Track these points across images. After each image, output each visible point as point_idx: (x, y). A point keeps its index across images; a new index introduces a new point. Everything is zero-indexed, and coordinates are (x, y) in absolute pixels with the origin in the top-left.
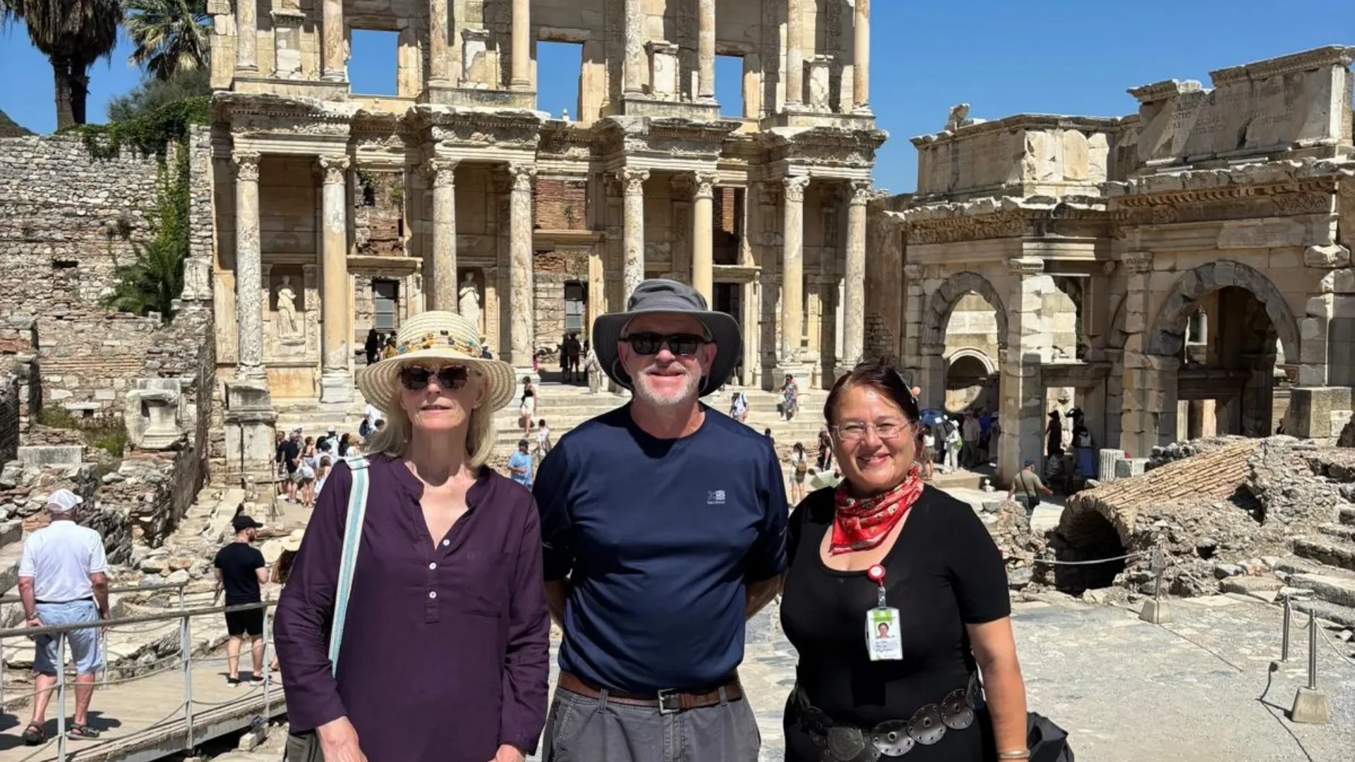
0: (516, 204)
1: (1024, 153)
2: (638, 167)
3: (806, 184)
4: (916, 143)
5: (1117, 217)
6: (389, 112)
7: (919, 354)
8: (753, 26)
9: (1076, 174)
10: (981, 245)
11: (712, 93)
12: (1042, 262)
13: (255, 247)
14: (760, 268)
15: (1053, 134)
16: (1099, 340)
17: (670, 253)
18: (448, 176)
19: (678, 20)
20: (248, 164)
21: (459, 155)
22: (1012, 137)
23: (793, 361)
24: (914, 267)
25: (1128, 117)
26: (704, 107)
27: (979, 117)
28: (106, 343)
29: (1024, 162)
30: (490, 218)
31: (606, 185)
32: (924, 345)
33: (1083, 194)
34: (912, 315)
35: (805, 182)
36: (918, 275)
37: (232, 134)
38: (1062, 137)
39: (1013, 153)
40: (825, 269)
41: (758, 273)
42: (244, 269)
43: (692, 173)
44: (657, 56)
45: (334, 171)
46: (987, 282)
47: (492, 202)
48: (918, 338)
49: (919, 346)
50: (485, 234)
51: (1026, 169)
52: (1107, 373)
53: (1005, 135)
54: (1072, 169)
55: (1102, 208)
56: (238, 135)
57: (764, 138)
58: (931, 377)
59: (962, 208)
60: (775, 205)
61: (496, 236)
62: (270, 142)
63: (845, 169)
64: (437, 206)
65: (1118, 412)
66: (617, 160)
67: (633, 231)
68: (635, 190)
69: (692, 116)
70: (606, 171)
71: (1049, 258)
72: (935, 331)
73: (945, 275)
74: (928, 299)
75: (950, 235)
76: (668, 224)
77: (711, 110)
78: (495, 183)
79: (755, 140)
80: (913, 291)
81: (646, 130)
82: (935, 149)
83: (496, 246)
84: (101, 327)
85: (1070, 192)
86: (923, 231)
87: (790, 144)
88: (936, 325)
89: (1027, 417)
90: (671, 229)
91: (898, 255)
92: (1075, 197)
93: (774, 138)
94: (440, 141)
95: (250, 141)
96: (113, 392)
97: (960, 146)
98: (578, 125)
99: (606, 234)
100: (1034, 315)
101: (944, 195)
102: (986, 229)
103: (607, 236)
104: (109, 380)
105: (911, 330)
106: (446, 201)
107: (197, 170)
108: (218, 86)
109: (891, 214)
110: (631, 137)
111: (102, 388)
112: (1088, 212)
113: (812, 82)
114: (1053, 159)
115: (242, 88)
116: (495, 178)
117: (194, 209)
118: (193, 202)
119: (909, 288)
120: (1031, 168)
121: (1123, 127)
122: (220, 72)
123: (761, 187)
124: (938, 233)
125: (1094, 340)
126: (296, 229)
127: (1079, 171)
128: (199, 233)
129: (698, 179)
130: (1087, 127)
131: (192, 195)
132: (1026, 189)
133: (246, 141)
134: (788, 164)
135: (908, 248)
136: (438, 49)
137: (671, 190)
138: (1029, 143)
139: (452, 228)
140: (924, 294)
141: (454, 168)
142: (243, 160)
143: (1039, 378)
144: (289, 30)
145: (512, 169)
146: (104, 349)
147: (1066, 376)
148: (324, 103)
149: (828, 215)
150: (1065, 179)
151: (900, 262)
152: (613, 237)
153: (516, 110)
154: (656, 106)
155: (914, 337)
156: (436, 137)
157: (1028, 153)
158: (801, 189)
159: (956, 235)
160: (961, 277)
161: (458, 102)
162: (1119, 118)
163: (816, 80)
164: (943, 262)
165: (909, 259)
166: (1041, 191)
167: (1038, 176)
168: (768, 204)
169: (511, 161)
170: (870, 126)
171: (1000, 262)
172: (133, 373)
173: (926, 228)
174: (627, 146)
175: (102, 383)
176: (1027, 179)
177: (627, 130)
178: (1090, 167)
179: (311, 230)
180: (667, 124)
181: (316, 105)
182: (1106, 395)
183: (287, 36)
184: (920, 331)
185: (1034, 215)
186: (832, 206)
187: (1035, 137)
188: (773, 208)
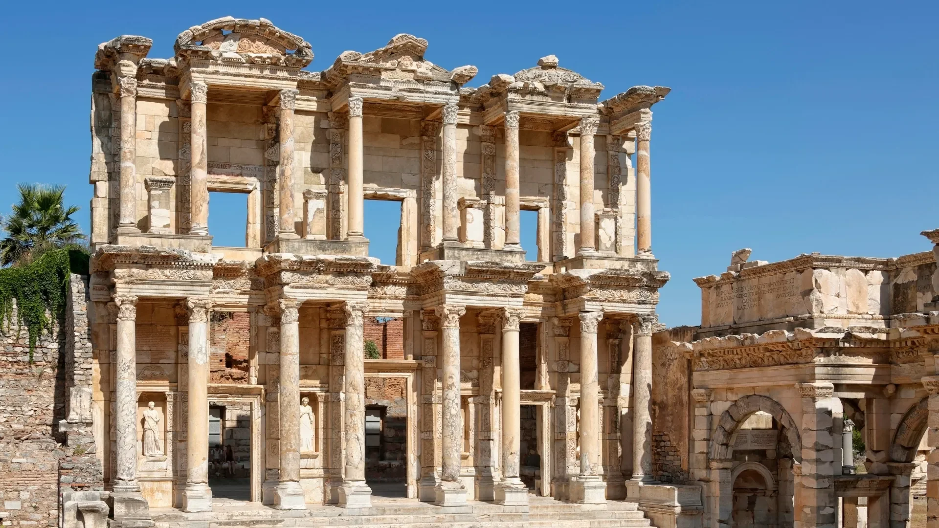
0: (351, 337)
1: (812, 290)
2: (455, 304)
3: (600, 319)
4: (699, 282)
5: (898, 345)
6: (241, 261)
7: (708, 468)
8: (546, 184)
9: (857, 308)
10: (771, 371)
11: (518, 241)
12: (832, 386)
13: (132, 377)
14: (555, 392)
15: (837, 273)
16: (882, 456)
17: (478, 379)
18: (294, 314)
19: (482, 180)
20: (127, 306)
21: (304, 295)
22: (799, 275)
23: (592, 474)
24: (702, 391)
25: (904, 257)
26: (511, 252)
27: (762, 260)
28: (14, 460)
29: (812, 297)
30: (324, 349)
31: (422, 321)
32: (713, 460)
33: (868, 325)
34: (700, 432)
35: (599, 316)
36: (705, 398)
37: (115, 280)
38: (845, 275)
39: (800, 290)
40: (612, 392)
41: (554, 396)
42: (123, 397)
43: (502, 309)
44: (469, 210)
45: (199, 311)
46: (778, 404)
47: (325, 336)
48: (707, 453)
49: (708, 460)
50: (319, 364)
51: (814, 303)
52: (891, 485)
53: (791, 275)
54: (854, 304)
55: (883, 337)
56: (120, 281)
57: (561, 279)
58: (721, 489)
59: (752, 338)
60: (568, 336)
61: (328, 365)
62: (147, 287)
63: (633, 305)
64: (284, 340)
65: (902, 518)
66: (436, 298)
67: (452, 359)
68: (453, 325)
69: (501, 260)
70: (422, 309)
71: (837, 382)
72: (724, 447)
73: (733, 397)
74: (716, 421)
75: (738, 362)
76: (475, 353)
77: (518, 256)
78: (328, 320)
79: (551, 280)
80: (700, 412)
81: (463, 272)
82: (718, 287)
83: (328, 375)
84: (10, 446)
85: (853, 323)
86: (710, 359)
87: (586, 284)
88: (725, 442)
89: (822, 524)
90: (479, 358)
91: (684, 380)
92: (861, 328)
93: (569, 279)
94: (288, 284)
95: (130, 286)
96: (20, 503)
97: (745, 284)
98: (400, 269)
99: (423, 362)
100: (827, 433)
101: (730, 328)
102: (775, 357)
103: (423, 365)
104: (16, 493)
105: (700, 447)
106: (292, 336)
107: (79, 312)
108: (99, 240)
109: (678, 344)
110: (450, 279)
111: (10, 499)
112: (872, 341)
113: (601, 232)
114: (838, 295)
115: (124, 242)
116: (328, 315)
117: (78, 345)
118: (76, 339)
119: (696, 409)
120: (820, 303)
121: (899, 266)
122: (100, 229)
123: (556, 321)
124: (725, 361)
125: (878, 454)
126: (161, 361)
127: (860, 305)
128: (82, 366)
129: (507, 314)
130: (865, 266)
131: (76, 334)
132: (816, 321)
133: (127, 286)
134: (584, 300)
135: (695, 374)
136: (287, 208)
137: (479, 325)
138: (816, 281)
139: (296, 359)
140: (711, 414)
141: (299, 307)
142: (123, 302)
143: (832, 489)
144: (161, 192)
145: (348, 308)
146: (12, 466)
147: (855, 488)
148: (192, 254)
149: (613, 345)
150: (849, 312)
151: (686, 386)
152: (428, 365)
153: (354, 257)
154: (471, 253)
155: (703, 453)
156: (284, 281)
157: (815, 289)
158: (595, 323)
159: (744, 362)
160: (749, 398)
161: (303, 251)
162: (895, 259)
163: (604, 229)
164: (729, 386)
165: (695, 384)
166: (829, 323)
167: (825, 310)
168: (562, 336)
169: (347, 300)
170: (653, 268)
171: (793, 385)
172: (36, 487)
173: (713, 356)
174: (446, 286)
175: (10, 495)
176: (816, 314)
177: (447, 273)
178: (869, 302)
179: (173, 362)
180: (482, 267)
181: (186, 255)
182: (891, 504)
183: (159, 197)
184: (708, 447)
185: (824, 343)
186: (617, 338)
187: (822, 275)
188: (566, 339)
